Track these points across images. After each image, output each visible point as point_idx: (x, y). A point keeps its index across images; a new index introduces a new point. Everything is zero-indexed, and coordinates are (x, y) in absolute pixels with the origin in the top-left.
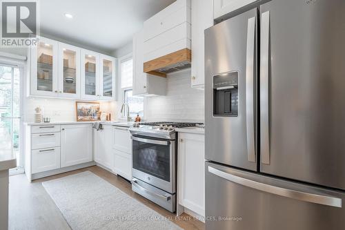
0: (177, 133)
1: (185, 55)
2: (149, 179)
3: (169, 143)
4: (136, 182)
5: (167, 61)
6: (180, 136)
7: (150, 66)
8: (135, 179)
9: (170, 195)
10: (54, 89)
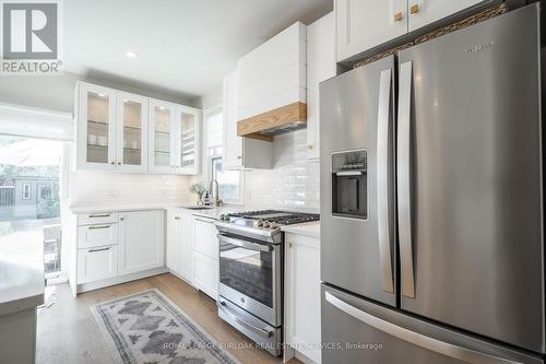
0: (283, 233)
1: (297, 113)
2: (243, 300)
3: (271, 249)
4: (223, 304)
5: (271, 121)
6: (288, 239)
7: (247, 126)
8: (222, 300)
9: (272, 329)
10: (110, 159)
